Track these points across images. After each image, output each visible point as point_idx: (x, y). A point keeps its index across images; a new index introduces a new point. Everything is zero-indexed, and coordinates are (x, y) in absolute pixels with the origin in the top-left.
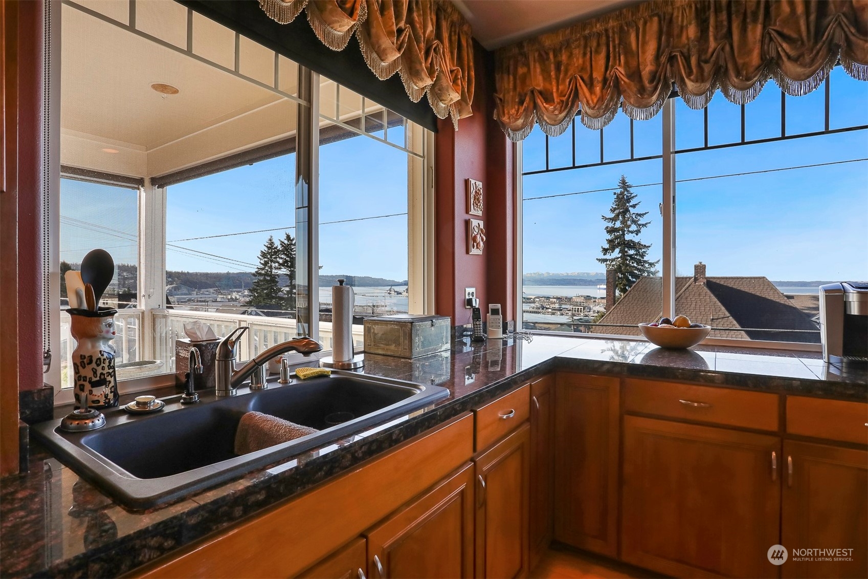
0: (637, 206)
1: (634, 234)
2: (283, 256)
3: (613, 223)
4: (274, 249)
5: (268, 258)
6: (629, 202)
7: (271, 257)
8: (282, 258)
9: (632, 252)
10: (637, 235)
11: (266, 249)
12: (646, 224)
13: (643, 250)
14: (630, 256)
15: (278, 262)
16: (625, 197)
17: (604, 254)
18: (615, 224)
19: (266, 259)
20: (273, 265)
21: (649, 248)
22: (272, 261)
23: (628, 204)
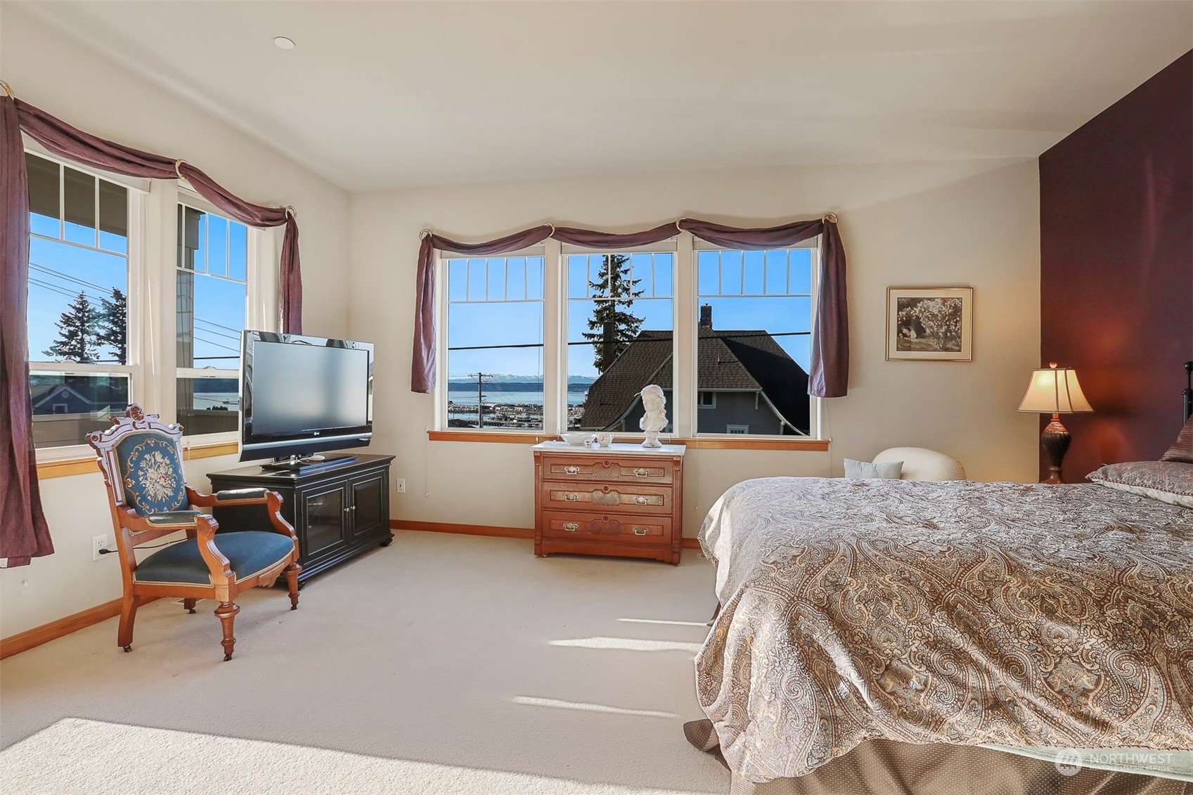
0: (629, 272)
1: (625, 306)
2: (106, 324)
3: (602, 290)
4: (87, 312)
5: (77, 327)
6: (620, 267)
7: (83, 325)
8: (104, 327)
9: (622, 327)
10: (628, 306)
11: (73, 311)
12: (639, 293)
13: (636, 324)
14: (621, 331)
15: (98, 335)
16: (616, 260)
17: (592, 329)
18: (603, 292)
19: (72, 329)
20: (87, 338)
21: (643, 323)
22: (84, 332)
23: (618, 269)
